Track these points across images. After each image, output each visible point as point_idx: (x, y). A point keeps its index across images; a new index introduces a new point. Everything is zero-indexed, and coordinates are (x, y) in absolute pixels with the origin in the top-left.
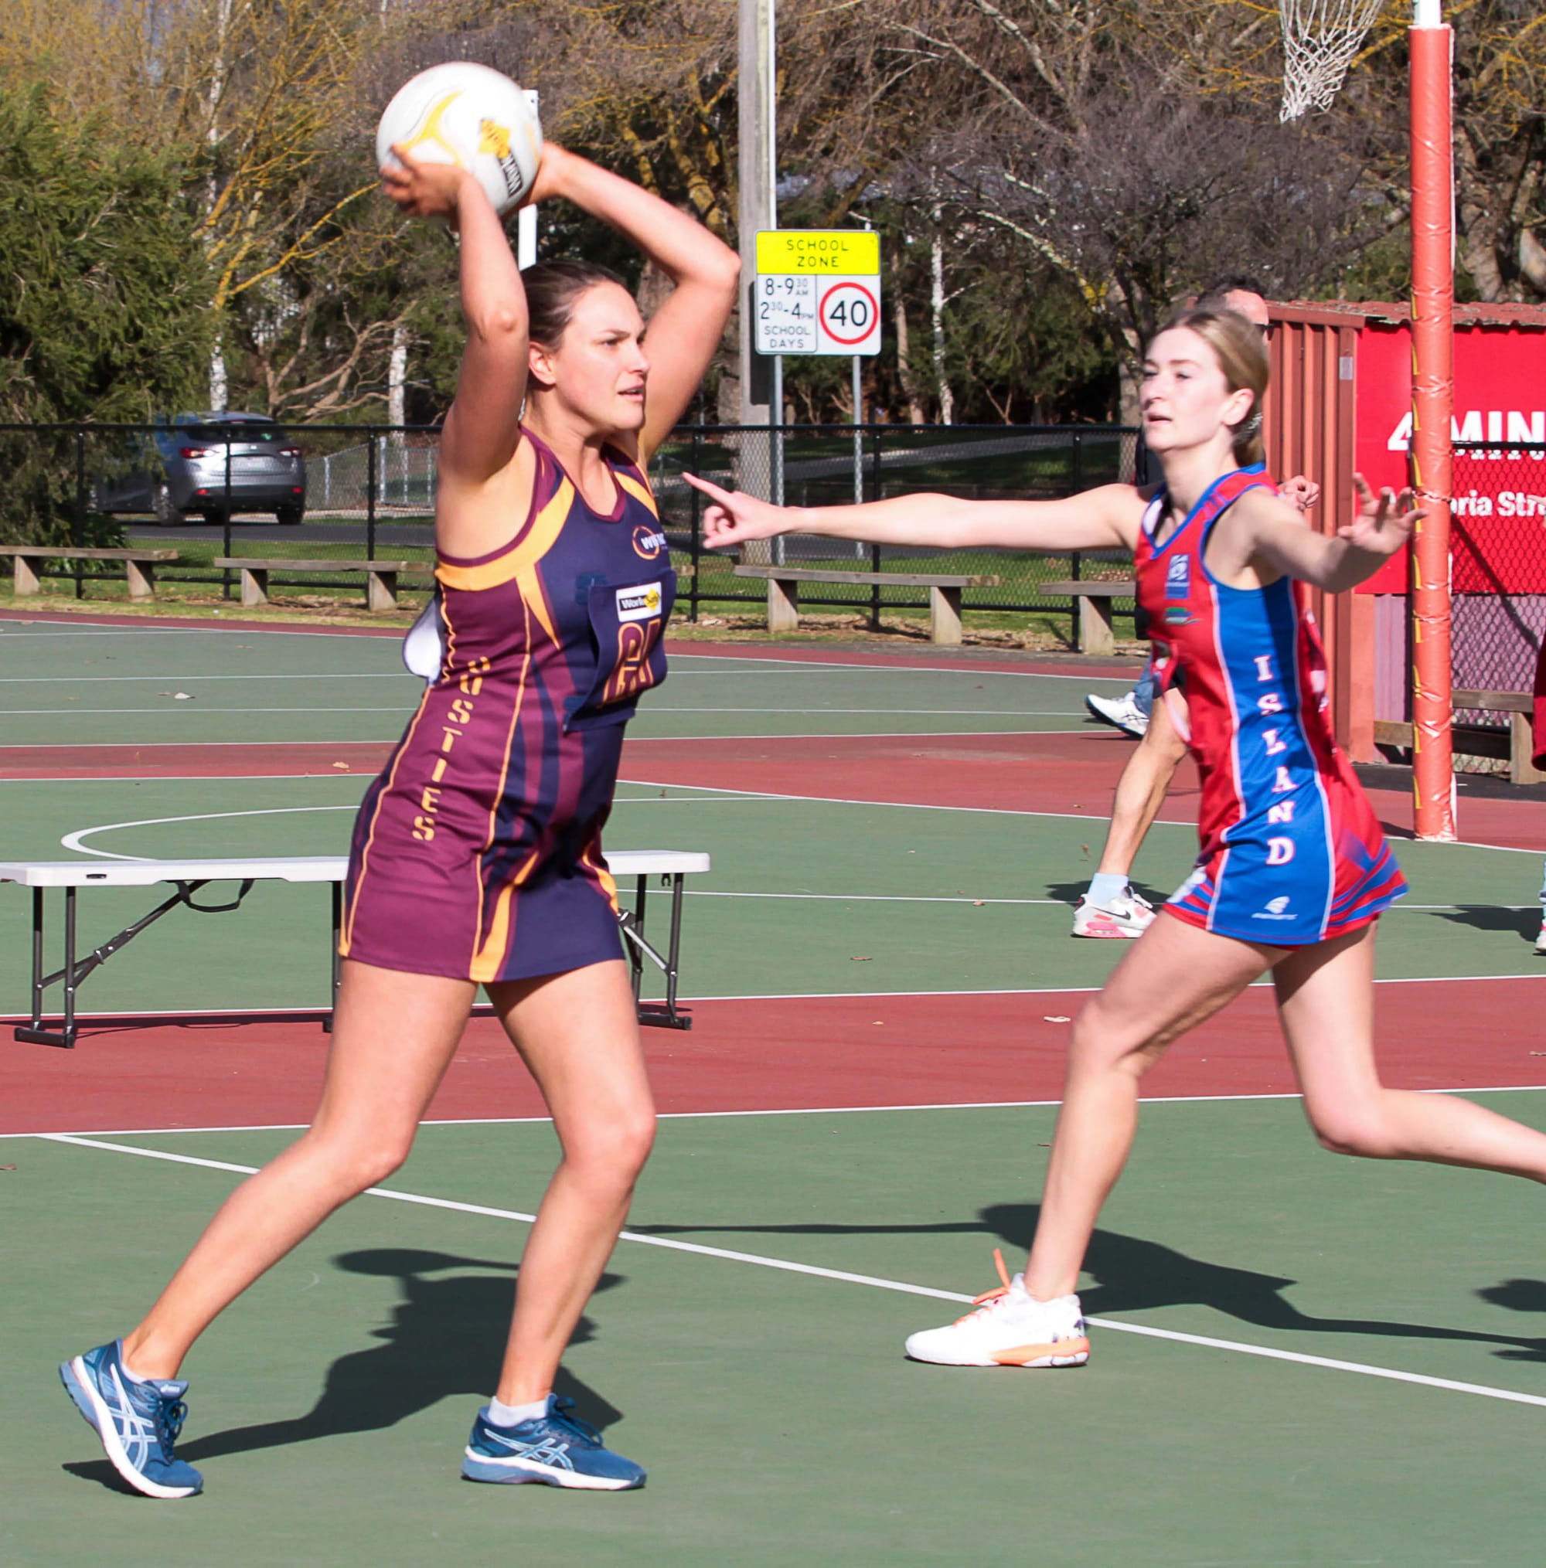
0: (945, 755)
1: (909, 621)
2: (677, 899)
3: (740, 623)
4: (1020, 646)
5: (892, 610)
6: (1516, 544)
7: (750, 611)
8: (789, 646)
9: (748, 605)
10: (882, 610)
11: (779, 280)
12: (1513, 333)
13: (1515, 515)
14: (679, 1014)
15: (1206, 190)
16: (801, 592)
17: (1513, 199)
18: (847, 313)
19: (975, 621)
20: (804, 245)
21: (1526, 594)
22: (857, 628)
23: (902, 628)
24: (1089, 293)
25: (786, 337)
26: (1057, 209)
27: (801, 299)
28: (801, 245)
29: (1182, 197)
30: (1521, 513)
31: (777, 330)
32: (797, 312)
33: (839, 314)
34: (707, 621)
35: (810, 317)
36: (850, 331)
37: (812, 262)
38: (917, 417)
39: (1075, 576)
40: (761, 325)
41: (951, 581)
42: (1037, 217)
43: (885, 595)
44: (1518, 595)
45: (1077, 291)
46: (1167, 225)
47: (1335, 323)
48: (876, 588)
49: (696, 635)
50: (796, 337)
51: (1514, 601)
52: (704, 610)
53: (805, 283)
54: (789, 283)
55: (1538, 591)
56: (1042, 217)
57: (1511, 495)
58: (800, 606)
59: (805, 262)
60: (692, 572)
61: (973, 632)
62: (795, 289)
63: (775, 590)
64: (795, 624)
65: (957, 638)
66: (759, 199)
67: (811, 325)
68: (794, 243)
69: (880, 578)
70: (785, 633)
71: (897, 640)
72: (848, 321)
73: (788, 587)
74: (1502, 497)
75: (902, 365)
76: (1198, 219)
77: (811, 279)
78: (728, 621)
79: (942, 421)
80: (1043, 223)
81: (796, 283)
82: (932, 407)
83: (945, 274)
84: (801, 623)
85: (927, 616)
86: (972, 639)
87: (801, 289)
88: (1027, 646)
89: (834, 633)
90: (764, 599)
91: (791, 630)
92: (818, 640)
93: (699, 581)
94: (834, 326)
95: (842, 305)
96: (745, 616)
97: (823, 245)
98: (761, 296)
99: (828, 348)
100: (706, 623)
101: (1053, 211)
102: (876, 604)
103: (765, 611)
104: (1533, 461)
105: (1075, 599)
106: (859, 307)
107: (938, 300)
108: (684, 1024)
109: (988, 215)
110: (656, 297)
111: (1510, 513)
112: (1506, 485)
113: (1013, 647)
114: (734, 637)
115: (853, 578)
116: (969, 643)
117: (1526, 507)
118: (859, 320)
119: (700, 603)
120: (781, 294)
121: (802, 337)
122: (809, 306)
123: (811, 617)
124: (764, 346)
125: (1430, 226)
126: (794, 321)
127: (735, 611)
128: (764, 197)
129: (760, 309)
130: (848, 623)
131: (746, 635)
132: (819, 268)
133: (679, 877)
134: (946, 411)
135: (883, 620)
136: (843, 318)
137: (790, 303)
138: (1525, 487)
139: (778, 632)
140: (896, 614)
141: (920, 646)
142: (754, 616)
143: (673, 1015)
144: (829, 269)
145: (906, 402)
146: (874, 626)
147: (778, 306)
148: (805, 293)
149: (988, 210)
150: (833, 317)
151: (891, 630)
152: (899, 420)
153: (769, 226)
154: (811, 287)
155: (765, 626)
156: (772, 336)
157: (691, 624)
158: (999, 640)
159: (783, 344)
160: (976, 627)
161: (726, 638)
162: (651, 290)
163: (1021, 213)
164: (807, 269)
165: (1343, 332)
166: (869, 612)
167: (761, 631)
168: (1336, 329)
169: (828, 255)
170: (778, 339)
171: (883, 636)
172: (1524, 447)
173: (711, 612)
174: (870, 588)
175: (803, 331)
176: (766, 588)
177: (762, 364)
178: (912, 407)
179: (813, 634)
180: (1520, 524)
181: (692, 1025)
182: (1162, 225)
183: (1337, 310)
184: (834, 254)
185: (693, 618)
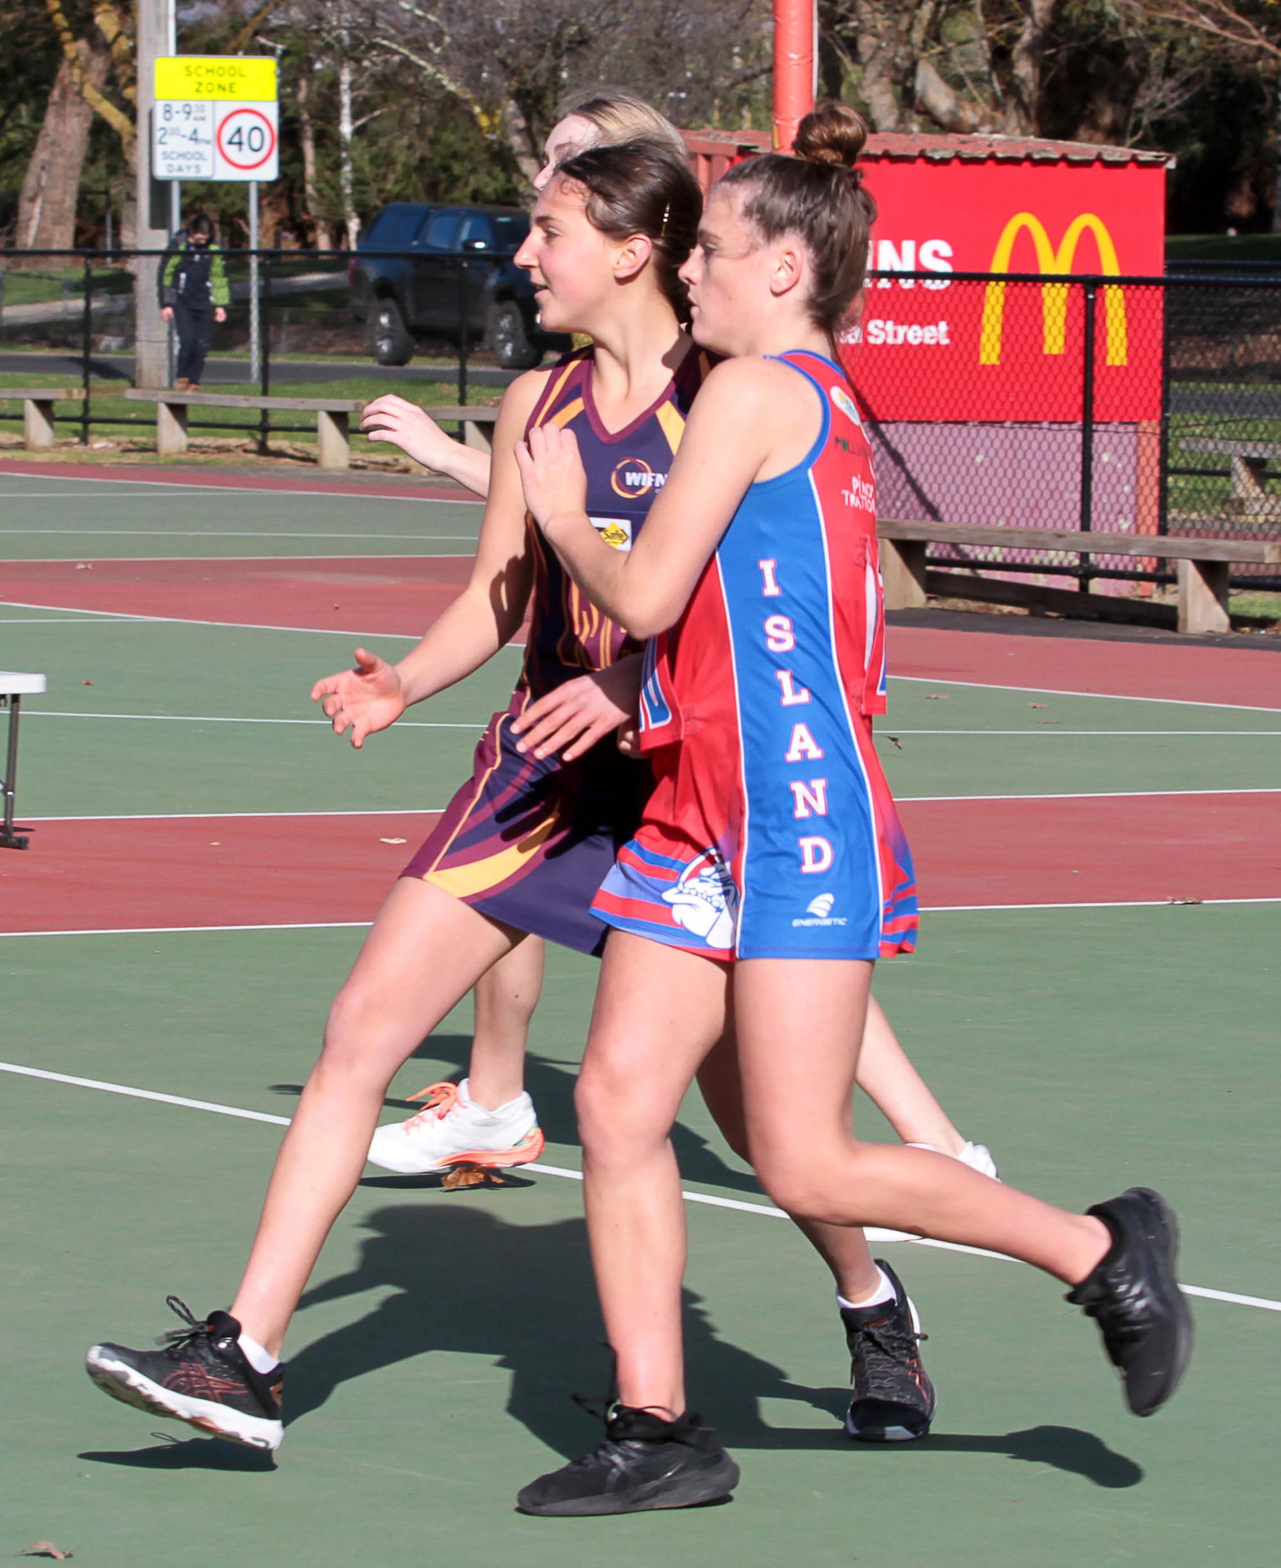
0: (318, 578)
1: (299, 445)
2: (14, 719)
3: (131, 446)
4: (406, 471)
5: (281, 434)
6: (884, 371)
7: (142, 434)
8: (177, 470)
9: (139, 428)
10: (271, 434)
11: (177, 106)
12: (884, 163)
13: (885, 343)
14: (17, 834)
15: (598, 18)
16: (191, 416)
17: (910, 29)
18: (245, 139)
19: (363, 446)
20: (202, 71)
21: (894, 422)
22: (246, 451)
23: (290, 451)
24: (484, 121)
25: (183, 162)
26: (452, 36)
27: (199, 125)
28: (200, 71)
29: (574, 24)
30: (890, 341)
31: (174, 156)
32: (194, 138)
33: (236, 140)
34: (98, 444)
35: (208, 142)
36: (246, 157)
37: (210, 87)
38: (323, 242)
39: (462, 401)
40: (159, 150)
41: (338, 405)
42: (431, 45)
43: (273, 420)
44: (886, 422)
45: (473, 118)
46: (559, 52)
47: (708, 152)
48: (265, 412)
49: (85, 458)
50: (193, 162)
51: (883, 427)
52: (96, 432)
53: (202, 108)
54: (187, 109)
55: (906, 419)
56: (437, 45)
57: (880, 323)
58: (191, 430)
59: (202, 88)
60: (83, 396)
61: (360, 456)
62: (193, 115)
63: (165, 414)
64: (184, 447)
65: (344, 463)
66: (158, 25)
67: (208, 150)
68: (192, 69)
69: (269, 403)
70: (175, 457)
71: (286, 463)
72: (245, 147)
73: (178, 410)
74: (871, 326)
75: (310, 189)
76: (590, 48)
77: (209, 106)
78: (119, 444)
79: (349, 248)
80: (438, 50)
81: (194, 109)
82: (339, 231)
83: (353, 102)
84: (191, 447)
85: (314, 441)
86: (359, 463)
87: (199, 115)
88: (414, 470)
89: (223, 457)
90: (154, 423)
91: (180, 453)
92: (206, 463)
93: (91, 405)
94: (231, 151)
95: (239, 131)
96: (136, 439)
97: (221, 72)
98: (159, 121)
99: (225, 174)
100: (97, 446)
101: (447, 39)
102: (265, 428)
103: (155, 434)
104: (902, 290)
105: (462, 424)
106: (256, 134)
107: (346, 128)
108: (21, 845)
109: (385, 42)
110: (64, 121)
111: (879, 341)
112: (875, 313)
113: (400, 471)
114: (122, 460)
115: (242, 402)
116: (356, 467)
117: (895, 335)
118: (256, 145)
119: (93, 427)
120: (178, 120)
121: (200, 162)
122: (207, 131)
123: (199, 441)
124: (161, 172)
125: (792, 56)
126: (191, 147)
127: (126, 433)
128: (163, 24)
129: (158, 135)
130: (237, 447)
131: (135, 458)
132: (217, 95)
133: (16, 698)
134: (352, 236)
135: (273, 443)
136: (240, 144)
137: (187, 127)
138: (893, 315)
139: (168, 455)
140: (285, 438)
141: (307, 469)
142: (143, 439)
143: (10, 836)
144: (227, 95)
145: (312, 227)
146: (263, 450)
147: (176, 132)
148: (203, 119)
149: (384, 38)
150: (230, 143)
151: (280, 454)
152: (308, 246)
153: (167, 52)
154: (208, 113)
155: (154, 449)
156: (169, 161)
157: (81, 448)
158: (386, 464)
159: (180, 169)
160: (363, 451)
161: (115, 460)
162: (59, 115)
163: (416, 40)
164: (205, 95)
165: (715, 160)
166: (259, 436)
167: (151, 454)
168: (708, 157)
169: (226, 80)
170: (176, 163)
171: (271, 459)
172: (893, 276)
173: (102, 434)
174: (259, 412)
175: (201, 157)
176: (155, 411)
177: (160, 188)
178: (319, 232)
179: (202, 458)
180: (889, 352)
181: (30, 845)
182: (554, 53)
183: (710, 140)
184: (231, 80)
185: (84, 440)
